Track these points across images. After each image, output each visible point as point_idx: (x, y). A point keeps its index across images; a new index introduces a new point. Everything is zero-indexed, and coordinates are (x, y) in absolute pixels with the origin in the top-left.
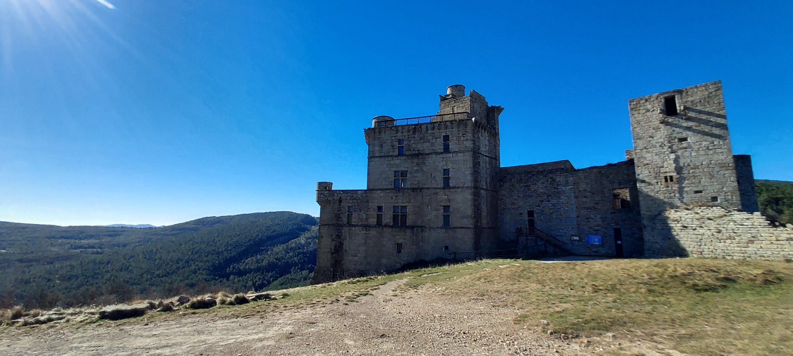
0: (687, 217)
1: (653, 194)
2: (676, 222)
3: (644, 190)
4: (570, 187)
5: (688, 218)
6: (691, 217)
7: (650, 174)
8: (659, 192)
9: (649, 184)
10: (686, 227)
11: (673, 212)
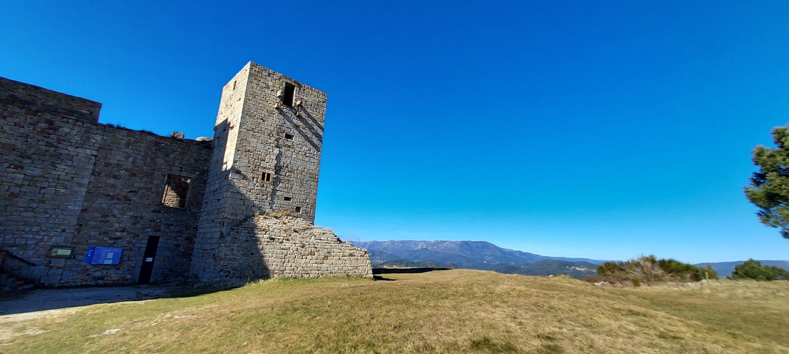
0: (274, 226)
1: (244, 192)
2: (263, 233)
3: (236, 184)
4: (88, 152)
5: (276, 228)
6: (279, 227)
7: (249, 165)
8: (252, 191)
9: (245, 177)
10: (273, 239)
11: (261, 219)
